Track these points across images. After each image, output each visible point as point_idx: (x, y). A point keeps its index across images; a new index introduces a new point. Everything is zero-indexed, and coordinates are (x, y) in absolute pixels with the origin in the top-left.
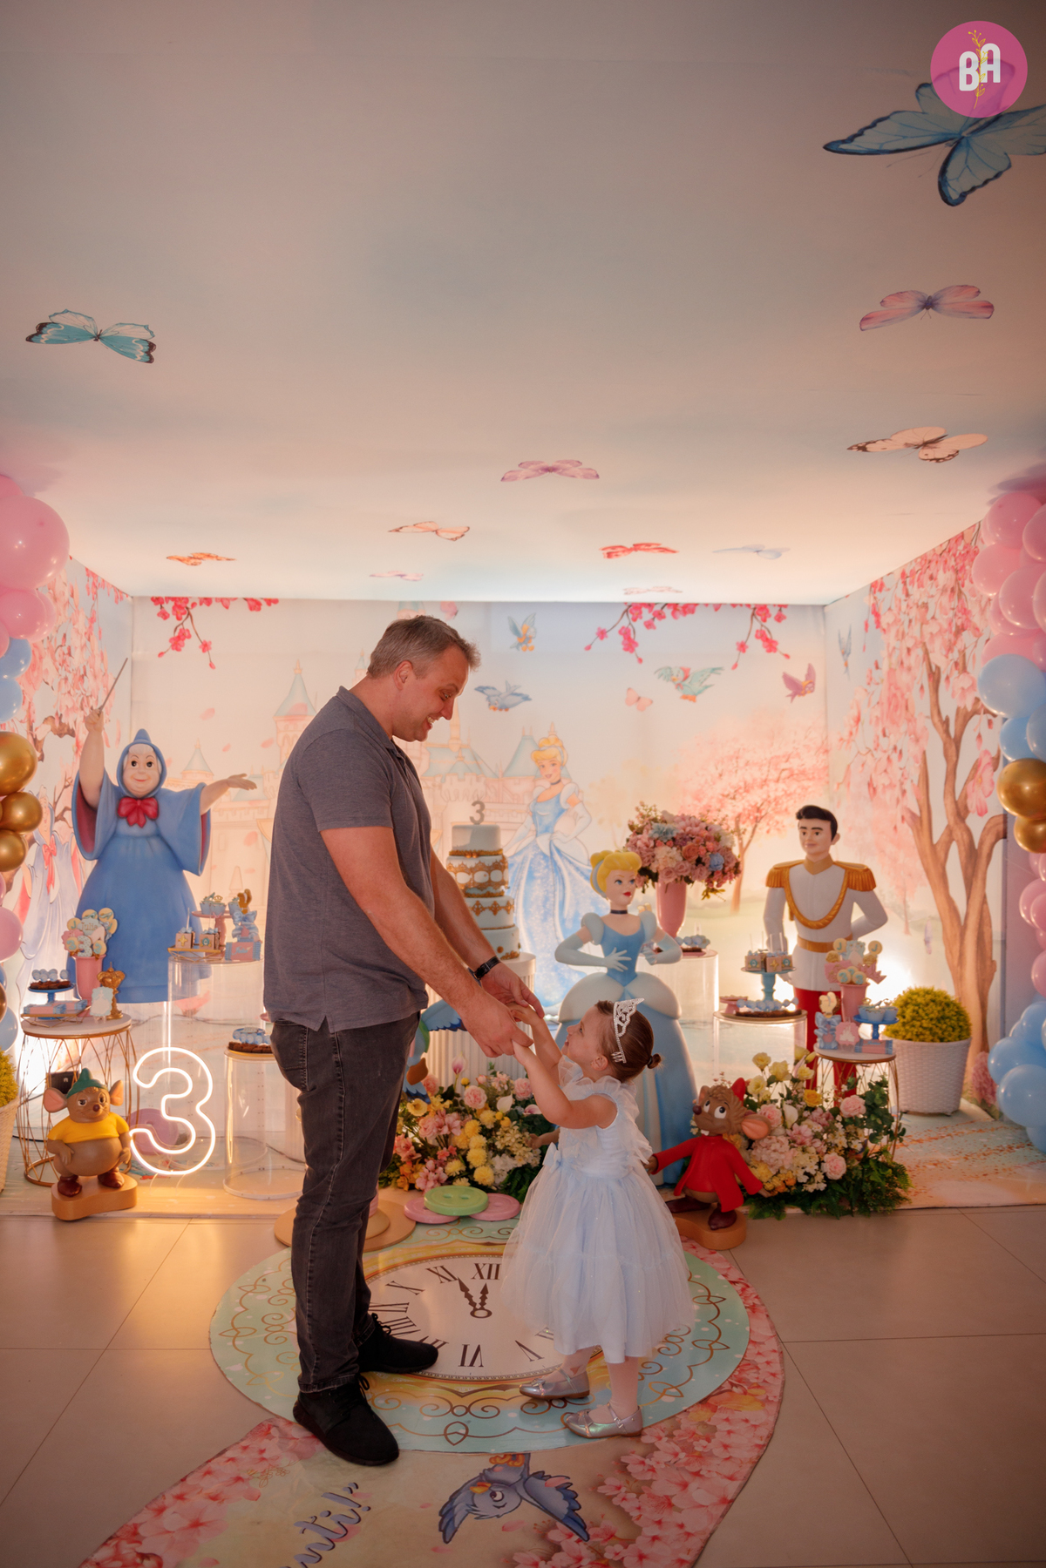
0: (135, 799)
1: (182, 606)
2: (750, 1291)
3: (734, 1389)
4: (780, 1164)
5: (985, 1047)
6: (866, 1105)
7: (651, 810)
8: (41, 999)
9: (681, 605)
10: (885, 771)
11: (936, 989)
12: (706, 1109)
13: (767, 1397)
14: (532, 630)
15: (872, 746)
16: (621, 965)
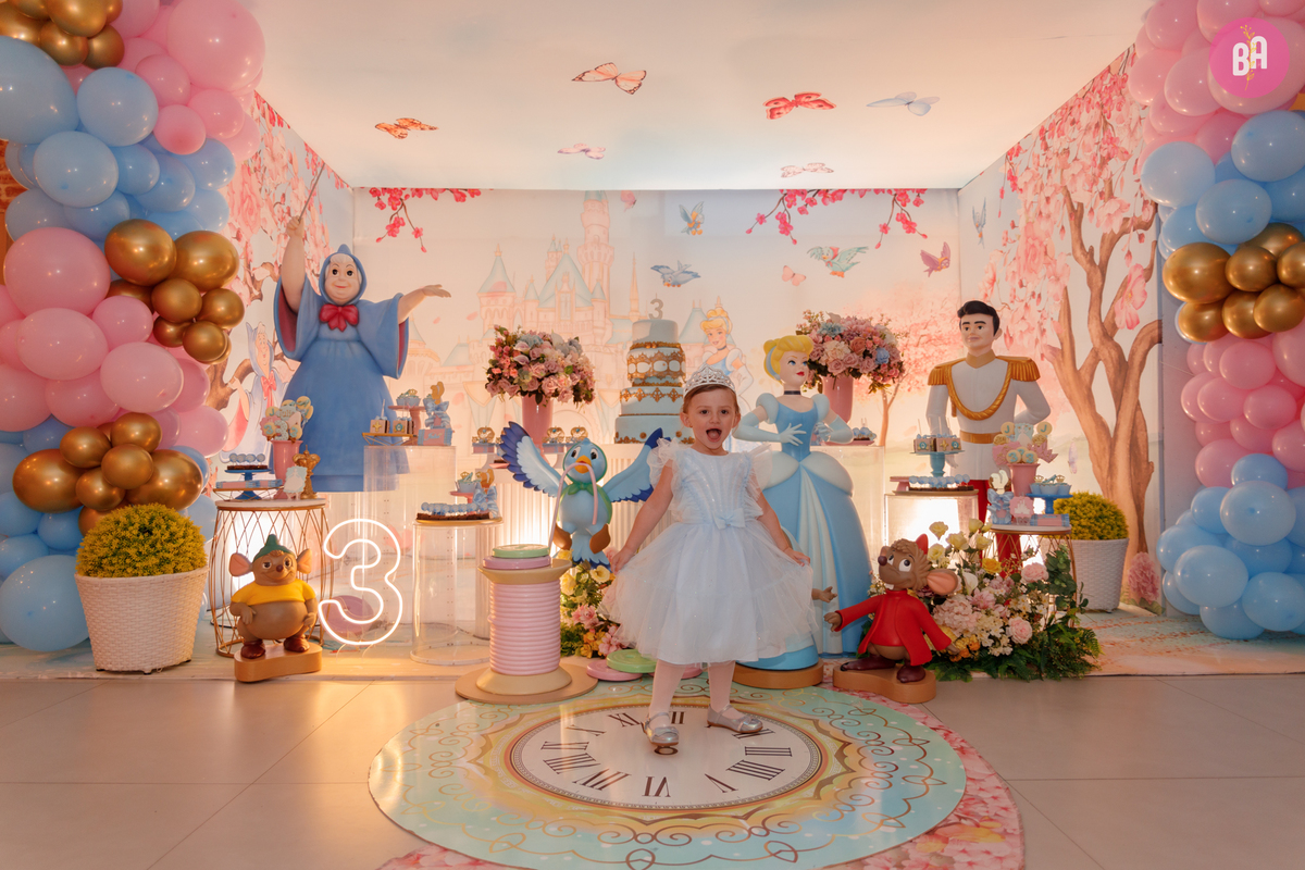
0: (337, 306)
1: (396, 197)
2: (953, 736)
3: (963, 821)
4: (964, 626)
5: (1142, 546)
6: (1048, 570)
7: (817, 316)
8: (239, 477)
9: (830, 192)
10: (1023, 318)
11: (1091, 493)
12: (891, 562)
13: (1005, 830)
14: (700, 216)
15: (1008, 301)
16: (797, 439)
